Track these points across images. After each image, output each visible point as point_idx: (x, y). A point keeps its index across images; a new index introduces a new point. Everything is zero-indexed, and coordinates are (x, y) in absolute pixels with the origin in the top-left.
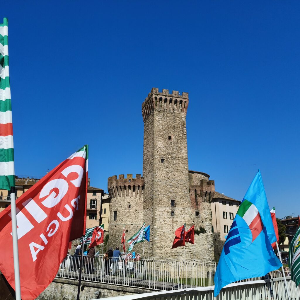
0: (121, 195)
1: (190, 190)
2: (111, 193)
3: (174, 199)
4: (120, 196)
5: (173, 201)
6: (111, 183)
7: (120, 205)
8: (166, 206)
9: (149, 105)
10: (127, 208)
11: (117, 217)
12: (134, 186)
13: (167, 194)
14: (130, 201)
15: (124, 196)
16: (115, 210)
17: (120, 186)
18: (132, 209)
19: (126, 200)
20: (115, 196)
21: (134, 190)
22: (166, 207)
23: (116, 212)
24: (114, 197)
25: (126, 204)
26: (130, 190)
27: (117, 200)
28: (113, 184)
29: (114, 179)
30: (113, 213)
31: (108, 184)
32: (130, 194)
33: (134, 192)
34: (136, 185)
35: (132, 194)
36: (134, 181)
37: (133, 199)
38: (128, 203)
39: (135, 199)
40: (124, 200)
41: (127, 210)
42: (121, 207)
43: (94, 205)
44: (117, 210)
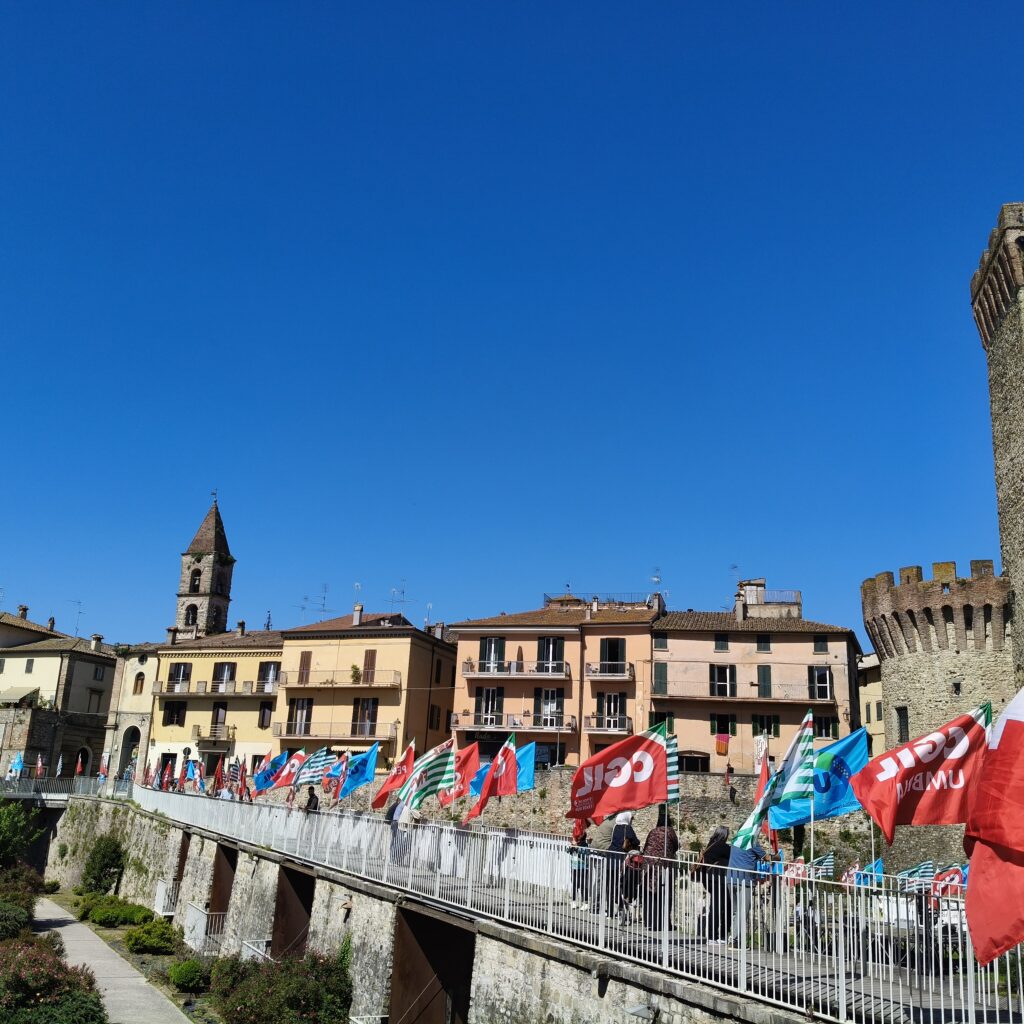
0: (919, 646)
2: (878, 639)
4: (912, 649)
6: (874, 601)
7: (918, 685)
9: (997, 277)
10: (946, 696)
11: (910, 729)
12: (968, 610)
14: (956, 666)
15: (928, 648)
16: (899, 704)
17: (910, 613)
18: (966, 700)
19: (937, 663)
20: (894, 652)
21: (969, 624)
23: (905, 710)
24: (892, 656)
25: (940, 680)
26: (950, 626)
27: (902, 664)
28: (880, 607)
29: (882, 587)
30: (895, 713)
31: (863, 607)
32: (951, 641)
33: (968, 633)
34: (973, 604)
35: (960, 641)
36: (964, 589)
37: (969, 660)
38: (950, 676)
39: (976, 659)
40: (929, 664)
41: (946, 702)
42: (922, 691)
43: (825, 687)
44: (906, 702)
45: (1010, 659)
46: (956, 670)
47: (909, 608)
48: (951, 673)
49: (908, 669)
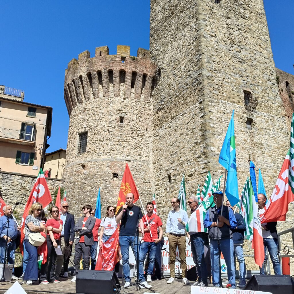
0: (101, 94)
1: (278, 79)
3: (249, 90)
4: (96, 96)
5: (247, 95)
6: (75, 69)
7: (97, 117)
8: (234, 102)
10: (115, 123)
11: (88, 143)
12: (134, 74)
13: (233, 75)
14: (123, 107)
16: (82, 130)
17: (99, 73)
18: (127, 127)
19: (111, 104)
20: (84, 100)
21: (133, 84)
22: (235, 104)
23: (86, 133)
24: (81, 103)
25: (112, 114)
26: (122, 85)
27: (88, 106)
28: (79, 71)
29: (82, 59)
30: (78, 137)
32: (122, 92)
33: (132, 89)
34: (137, 71)
35: (127, 92)
36: (134, 62)
37: (130, 104)
38: (118, 112)
39: (134, 104)
40: (106, 105)
41: (115, 127)
42: (100, 121)
43: (31, 136)
44: (87, 128)
45: (152, 108)
46: (123, 109)
47: (99, 69)
48: (119, 110)
49: (91, 108)
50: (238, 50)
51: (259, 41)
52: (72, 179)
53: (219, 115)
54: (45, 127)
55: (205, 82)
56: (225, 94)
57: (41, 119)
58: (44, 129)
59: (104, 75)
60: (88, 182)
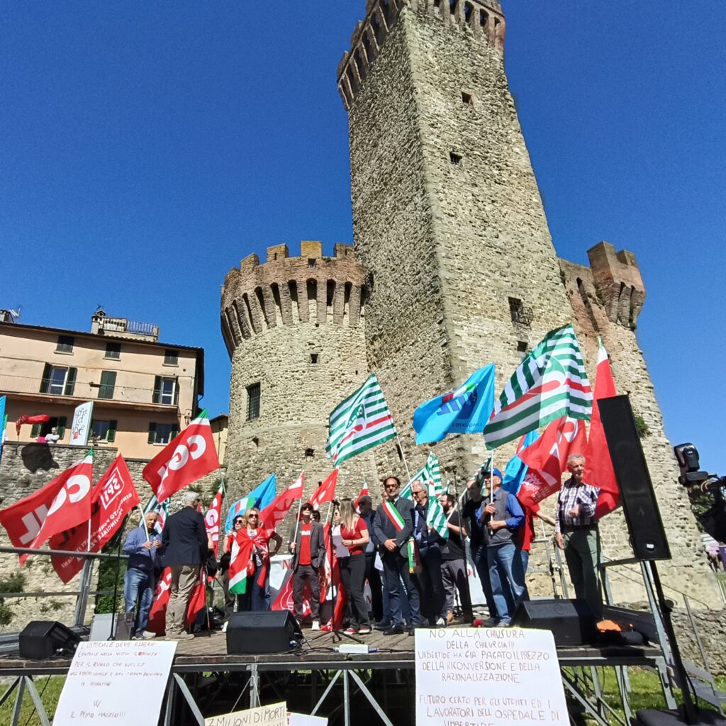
0: (279, 320)
1: (562, 275)
3: (518, 297)
4: (271, 325)
5: (515, 304)
6: (237, 285)
7: (274, 358)
8: (494, 318)
10: (304, 366)
11: (261, 402)
12: (331, 285)
14: (315, 338)
16: (252, 381)
17: (275, 287)
18: (324, 369)
19: (296, 336)
20: (252, 332)
21: (330, 300)
22: (496, 321)
23: (257, 386)
24: (248, 337)
25: (298, 351)
26: (313, 302)
27: (261, 342)
28: (243, 287)
29: (247, 267)
30: (245, 392)
32: (312, 315)
33: (329, 308)
34: (336, 280)
35: (321, 314)
36: (329, 266)
37: (327, 333)
38: (308, 347)
39: (334, 332)
40: (288, 337)
41: (304, 372)
42: (278, 363)
43: (170, 397)
44: (259, 378)
45: (363, 336)
46: (315, 341)
47: (274, 281)
48: (310, 344)
49: (265, 344)
50: (495, 234)
51: (528, 218)
52: (239, 463)
53: (472, 340)
54: (193, 381)
55: (445, 289)
56: (479, 306)
57: (186, 366)
58: (193, 384)
59: (283, 290)
60: (266, 466)
